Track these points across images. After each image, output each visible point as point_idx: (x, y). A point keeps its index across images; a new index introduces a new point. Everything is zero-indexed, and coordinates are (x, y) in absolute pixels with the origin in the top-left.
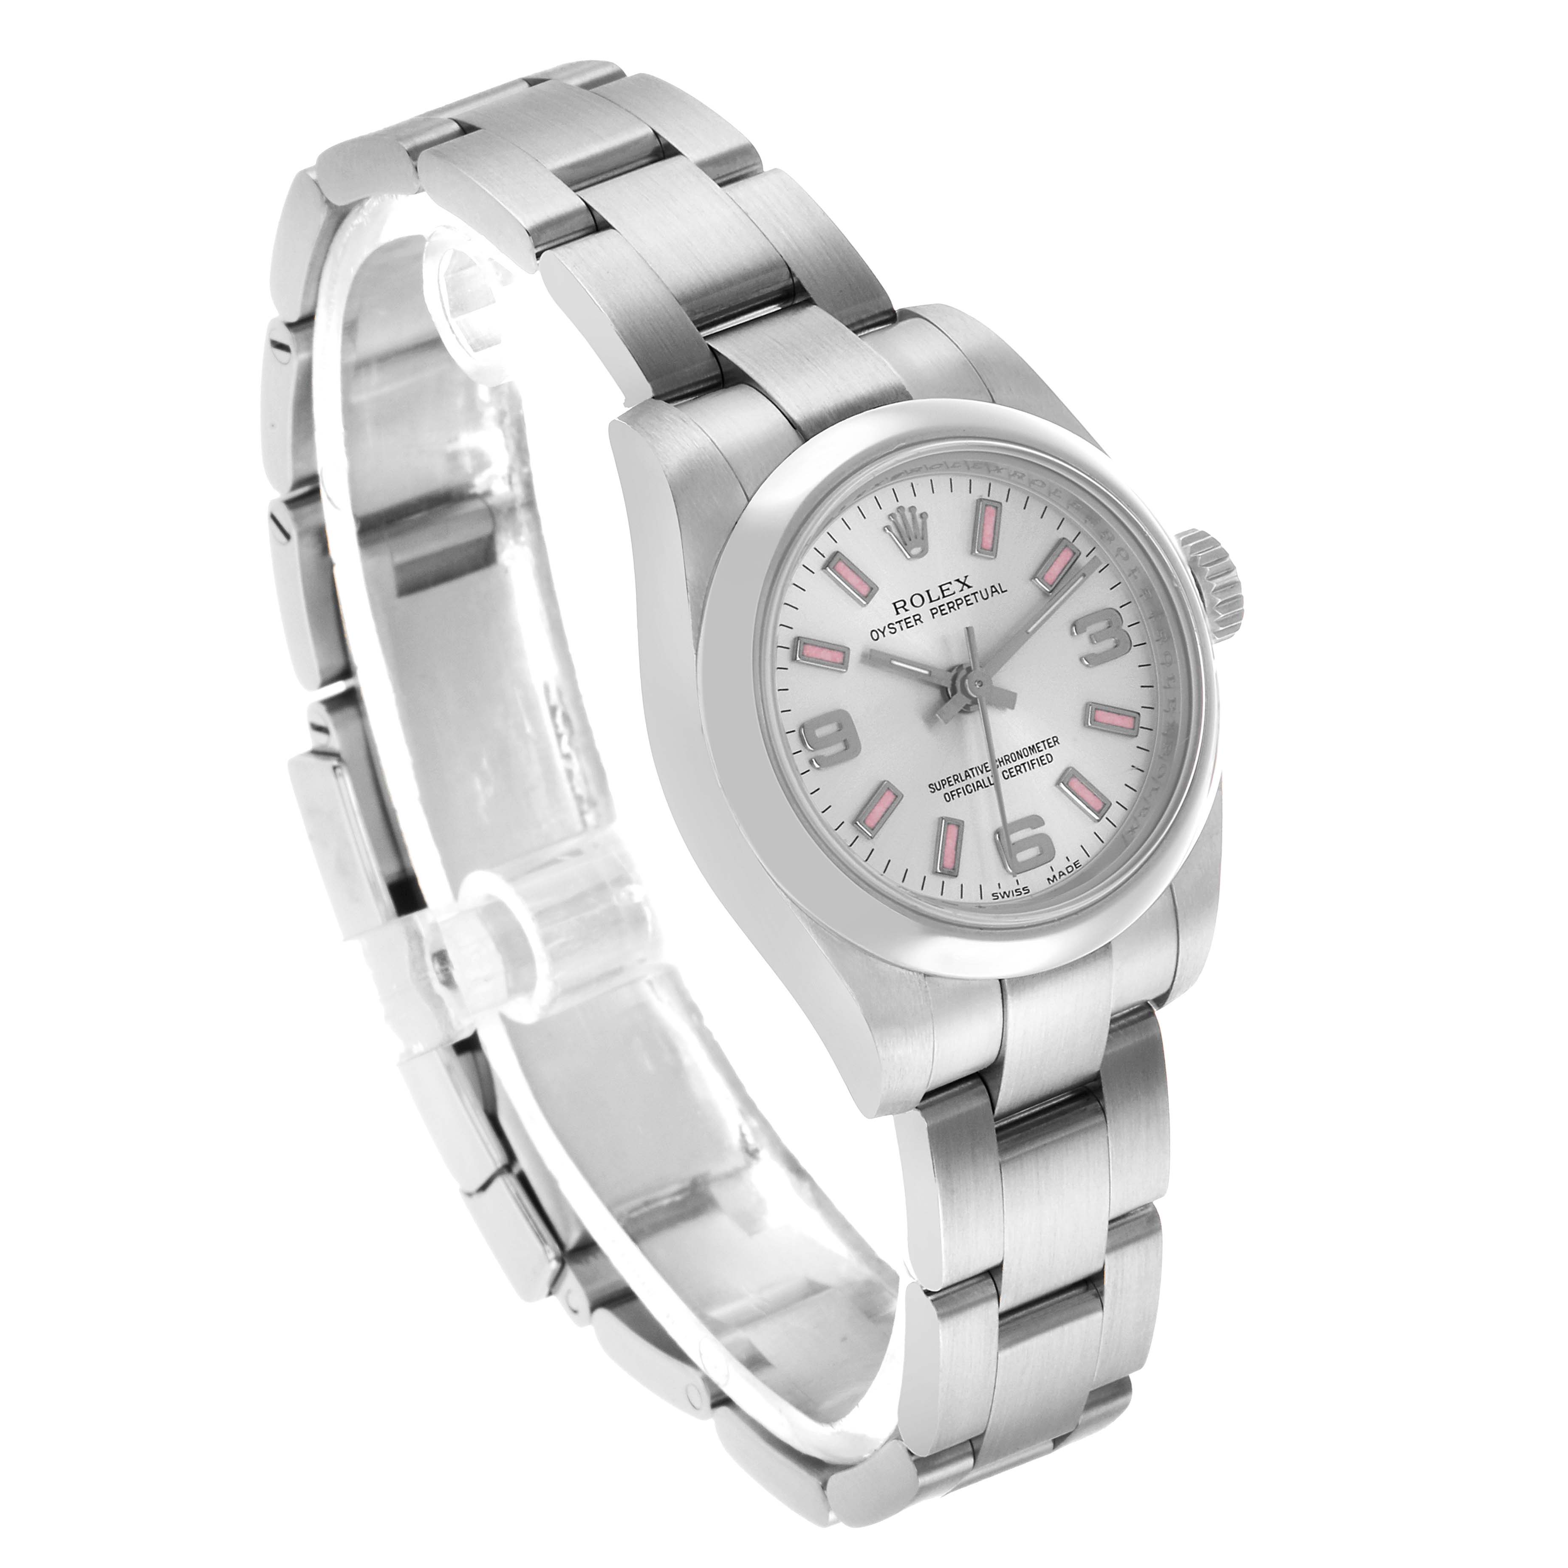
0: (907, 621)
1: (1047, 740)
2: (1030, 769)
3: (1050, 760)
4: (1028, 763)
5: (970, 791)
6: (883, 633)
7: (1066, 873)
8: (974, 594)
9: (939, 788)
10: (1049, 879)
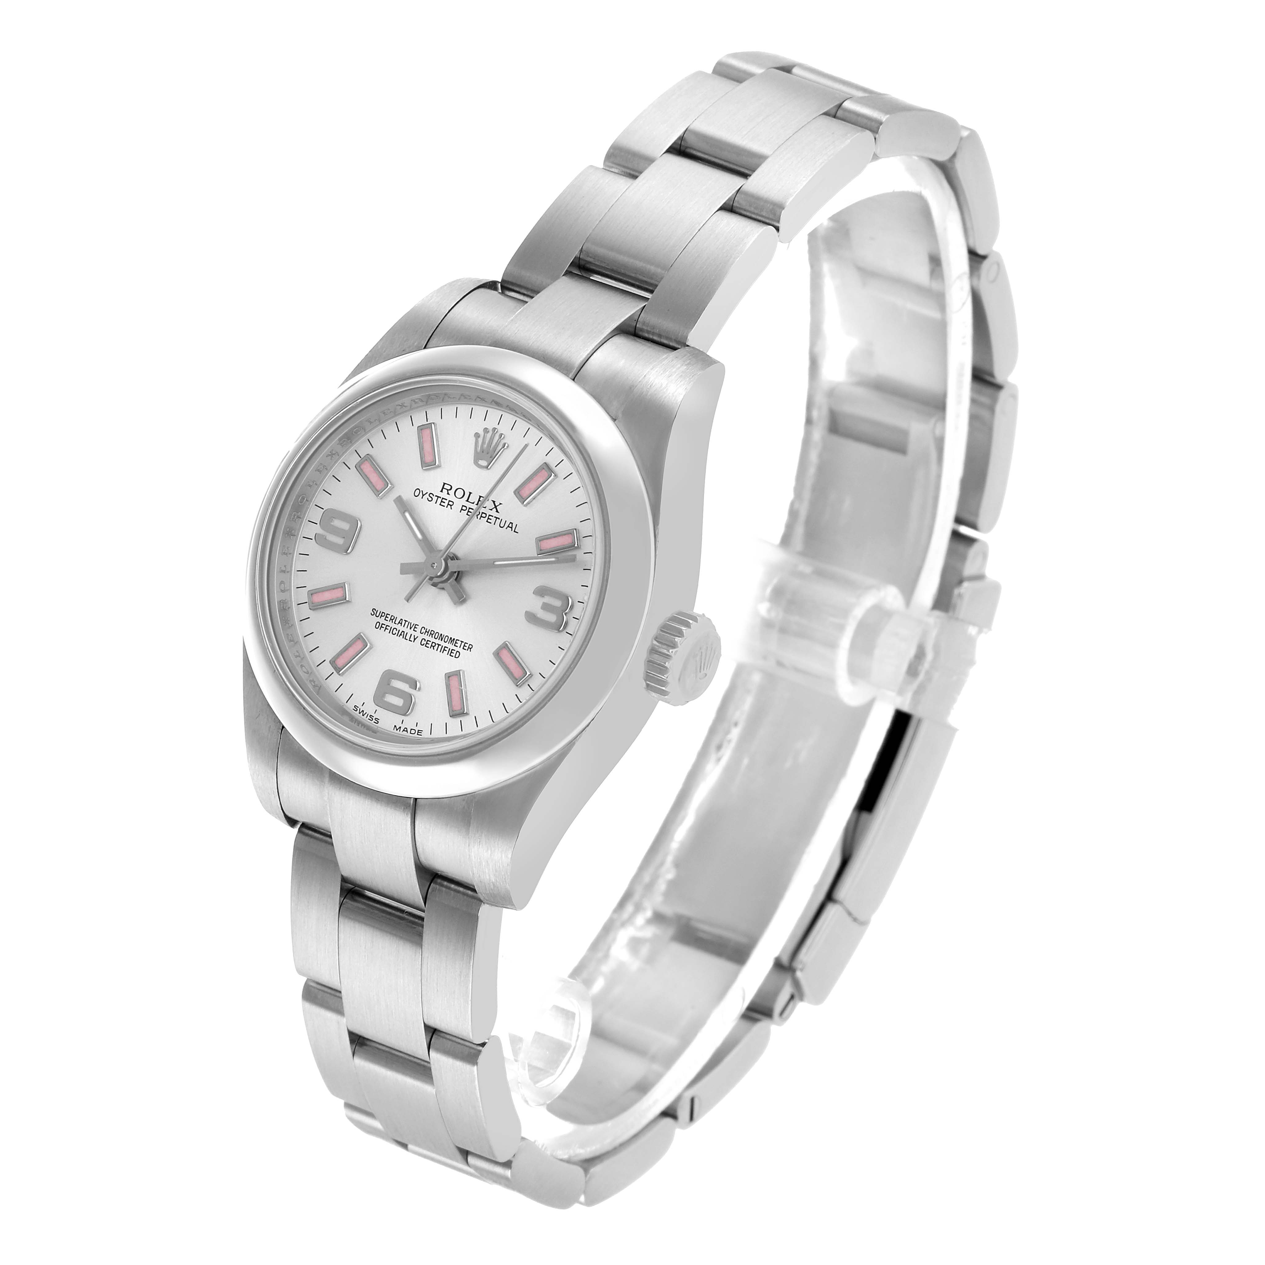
0: (443, 500)
1: (465, 643)
2: (440, 651)
3: (457, 656)
4: (442, 646)
5: (394, 633)
6: (423, 495)
7: (409, 732)
8: (497, 518)
9: (377, 615)
10: (395, 726)
